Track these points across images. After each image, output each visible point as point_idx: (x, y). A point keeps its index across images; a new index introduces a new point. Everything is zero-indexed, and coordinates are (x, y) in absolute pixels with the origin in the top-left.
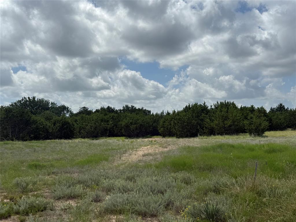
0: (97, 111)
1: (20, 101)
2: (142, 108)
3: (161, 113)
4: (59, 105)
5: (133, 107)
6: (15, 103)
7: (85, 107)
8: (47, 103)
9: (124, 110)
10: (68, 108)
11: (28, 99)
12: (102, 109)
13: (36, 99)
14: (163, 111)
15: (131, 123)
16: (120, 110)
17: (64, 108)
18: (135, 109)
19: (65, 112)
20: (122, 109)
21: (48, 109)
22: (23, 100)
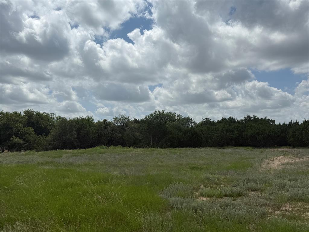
0: (219, 122)
1: (152, 115)
2: (266, 118)
3: (290, 123)
4: (184, 116)
5: (255, 117)
6: (148, 116)
7: (207, 119)
8: (174, 115)
9: (245, 120)
10: (192, 119)
11: (158, 112)
12: (224, 119)
13: (165, 113)
14: (291, 121)
15: (258, 133)
16: (242, 120)
17: (188, 120)
18: (258, 118)
19: (189, 123)
20: (243, 119)
21: (175, 120)
22: (154, 113)
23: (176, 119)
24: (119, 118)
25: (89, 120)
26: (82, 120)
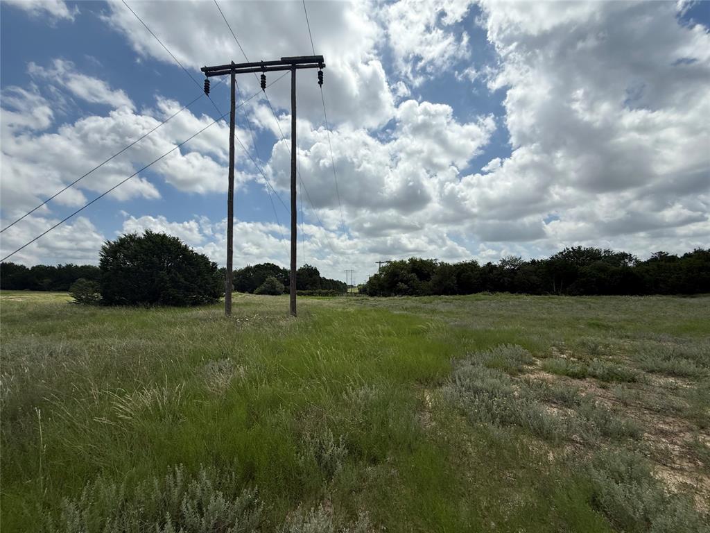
23: (601, 257)
24: (507, 260)
25: (473, 265)
26: (466, 264)
